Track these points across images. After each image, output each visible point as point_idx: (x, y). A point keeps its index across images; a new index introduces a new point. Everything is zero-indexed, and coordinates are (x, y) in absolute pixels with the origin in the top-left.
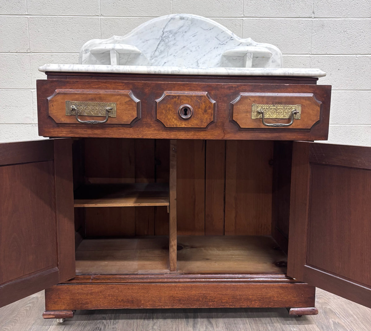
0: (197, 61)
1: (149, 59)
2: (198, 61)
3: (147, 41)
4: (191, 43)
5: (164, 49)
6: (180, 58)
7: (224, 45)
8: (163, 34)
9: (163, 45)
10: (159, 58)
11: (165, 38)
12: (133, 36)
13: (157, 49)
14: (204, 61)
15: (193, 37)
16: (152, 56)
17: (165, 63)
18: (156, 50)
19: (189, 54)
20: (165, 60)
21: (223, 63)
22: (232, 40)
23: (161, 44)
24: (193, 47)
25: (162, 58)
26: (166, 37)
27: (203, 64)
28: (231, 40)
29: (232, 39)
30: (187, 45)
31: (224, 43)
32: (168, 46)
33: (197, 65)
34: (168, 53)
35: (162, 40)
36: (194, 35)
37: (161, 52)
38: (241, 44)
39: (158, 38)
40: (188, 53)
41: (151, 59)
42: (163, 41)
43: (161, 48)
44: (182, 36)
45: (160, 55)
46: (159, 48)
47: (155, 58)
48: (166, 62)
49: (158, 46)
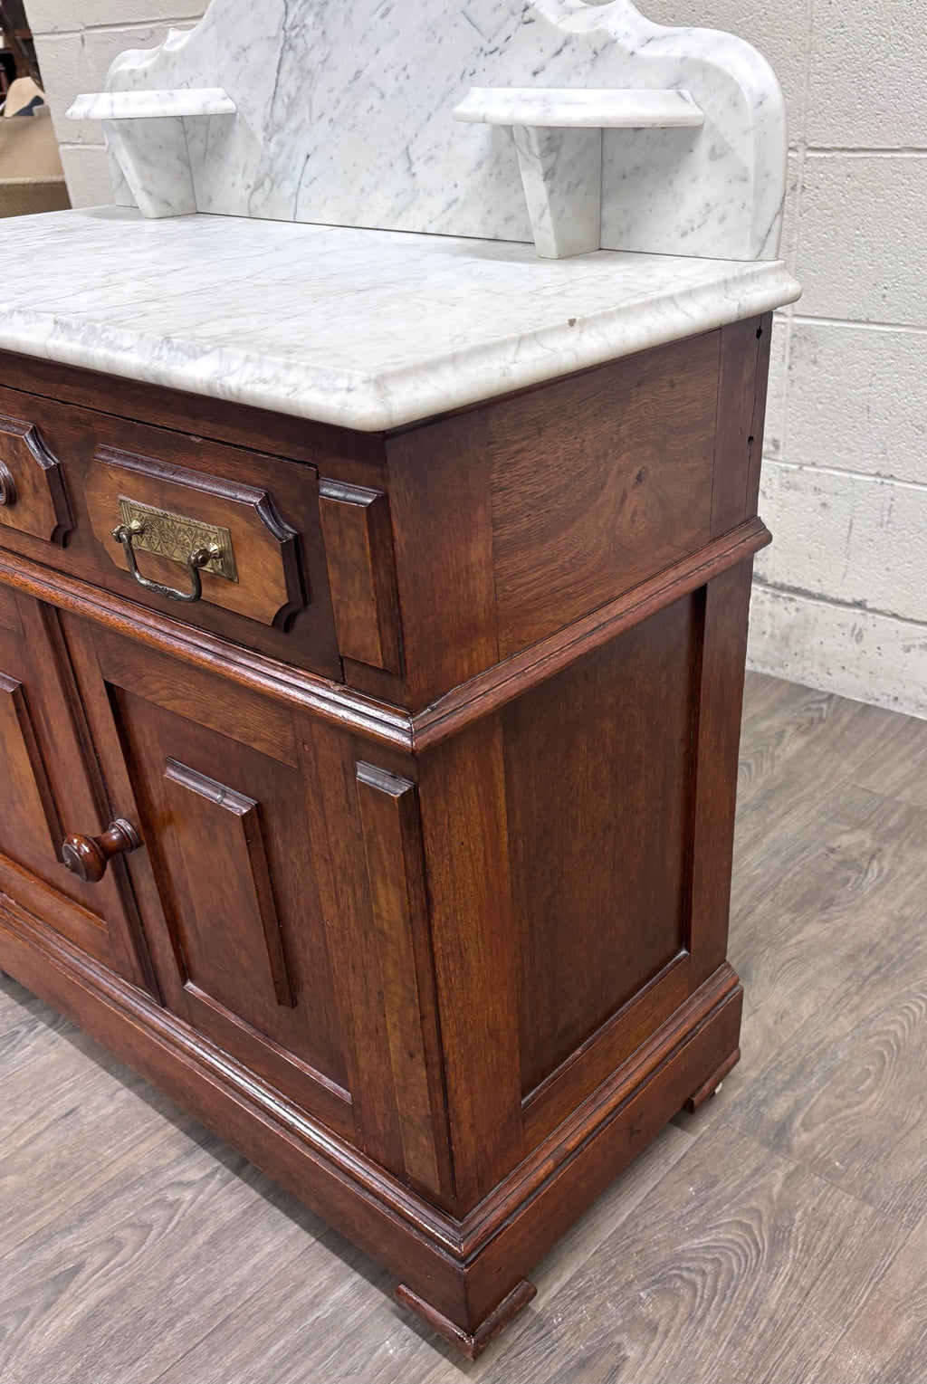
0: (407, 148)
1: (260, 136)
2: (411, 149)
3: (244, 50)
4: (377, 52)
5: (299, 89)
6: (349, 130)
7: (497, 54)
8: (286, 14)
9: (291, 70)
10: (289, 134)
11: (294, 33)
12: (205, 31)
13: (278, 90)
14: (429, 150)
15: (383, 16)
16: (267, 126)
17: (308, 157)
18: (275, 93)
19: (375, 109)
20: (304, 145)
21: (497, 161)
22: (530, 21)
23: (286, 67)
24: (385, 72)
25: (297, 131)
26: (295, 27)
27: (426, 162)
28: (526, 23)
29: (528, 15)
30: (367, 65)
31: (498, 41)
32: (307, 74)
33: (409, 169)
34: (310, 110)
35: (288, 46)
36: (382, 10)
37: (292, 105)
38: (565, 44)
39: (273, 34)
40: (372, 108)
41: (267, 138)
42: (291, 47)
43: (289, 84)
44: (347, 19)
45: (289, 117)
46: (282, 87)
47: (276, 132)
48: (310, 152)
49: (278, 72)
